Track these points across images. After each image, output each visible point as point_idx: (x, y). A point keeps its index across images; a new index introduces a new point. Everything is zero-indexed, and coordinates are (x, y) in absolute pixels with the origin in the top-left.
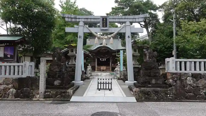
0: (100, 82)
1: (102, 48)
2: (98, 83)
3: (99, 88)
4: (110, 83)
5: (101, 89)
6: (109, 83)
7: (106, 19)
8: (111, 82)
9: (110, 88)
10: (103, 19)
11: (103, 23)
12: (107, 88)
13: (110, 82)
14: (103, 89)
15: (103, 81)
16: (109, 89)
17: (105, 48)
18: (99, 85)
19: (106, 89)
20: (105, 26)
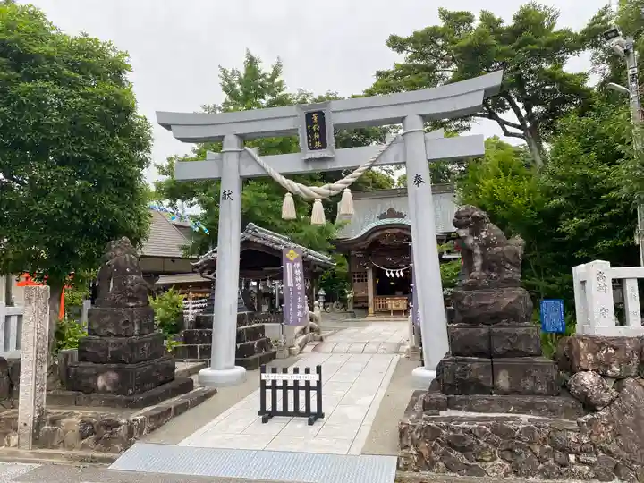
0: (269, 384)
1: (387, 231)
2: (263, 386)
3: (269, 407)
4: (313, 388)
5: (274, 413)
6: (308, 388)
7: (321, 114)
8: (319, 383)
9: (314, 409)
10: (309, 116)
11: (310, 133)
12: (302, 408)
13: (313, 384)
14: (285, 413)
15: (285, 377)
16: (308, 413)
17: (398, 230)
18: (269, 392)
19: (297, 413)
20: (318, 144)
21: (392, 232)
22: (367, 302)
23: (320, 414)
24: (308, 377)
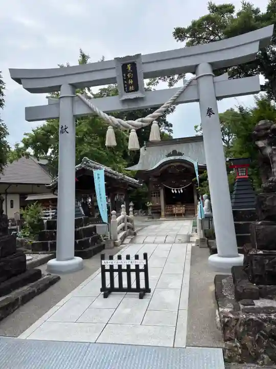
0: (107, 267)
2: (104, 271)
3: (108, 285)
4: (142, 270)
5: (112, 289)
6: (137, 270)
7: (134, 65)
8: (146, 266)
9: (142, 286)
10: (124, 67)
11: (126, 79)
12: (134, 286)
13: (141, 267)
14: (121, 289)
15: (120, 262)
16: (138, 289)
18: (108, 274)
19: (129, 289)
20: (131, 88)
21: (175, 164)
22: (161, 209)
23: (147, 290)
24: (138, 262)
